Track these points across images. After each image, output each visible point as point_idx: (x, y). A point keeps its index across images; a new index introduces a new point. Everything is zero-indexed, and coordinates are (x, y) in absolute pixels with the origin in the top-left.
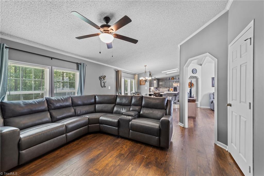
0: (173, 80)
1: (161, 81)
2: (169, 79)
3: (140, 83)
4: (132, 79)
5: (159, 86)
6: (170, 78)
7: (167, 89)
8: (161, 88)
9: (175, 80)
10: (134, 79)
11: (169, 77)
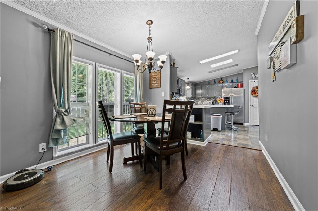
0: (221, 85)
1: (200, 86)
2: (215, 83)
3: (150, 84)
4: (123, 71)
5: (196, 96)
6: (216, 81)
7: (211, 102)
8: (199, 99)
9: (226, 84)
10: (134, 73)
11: (214, 80)
